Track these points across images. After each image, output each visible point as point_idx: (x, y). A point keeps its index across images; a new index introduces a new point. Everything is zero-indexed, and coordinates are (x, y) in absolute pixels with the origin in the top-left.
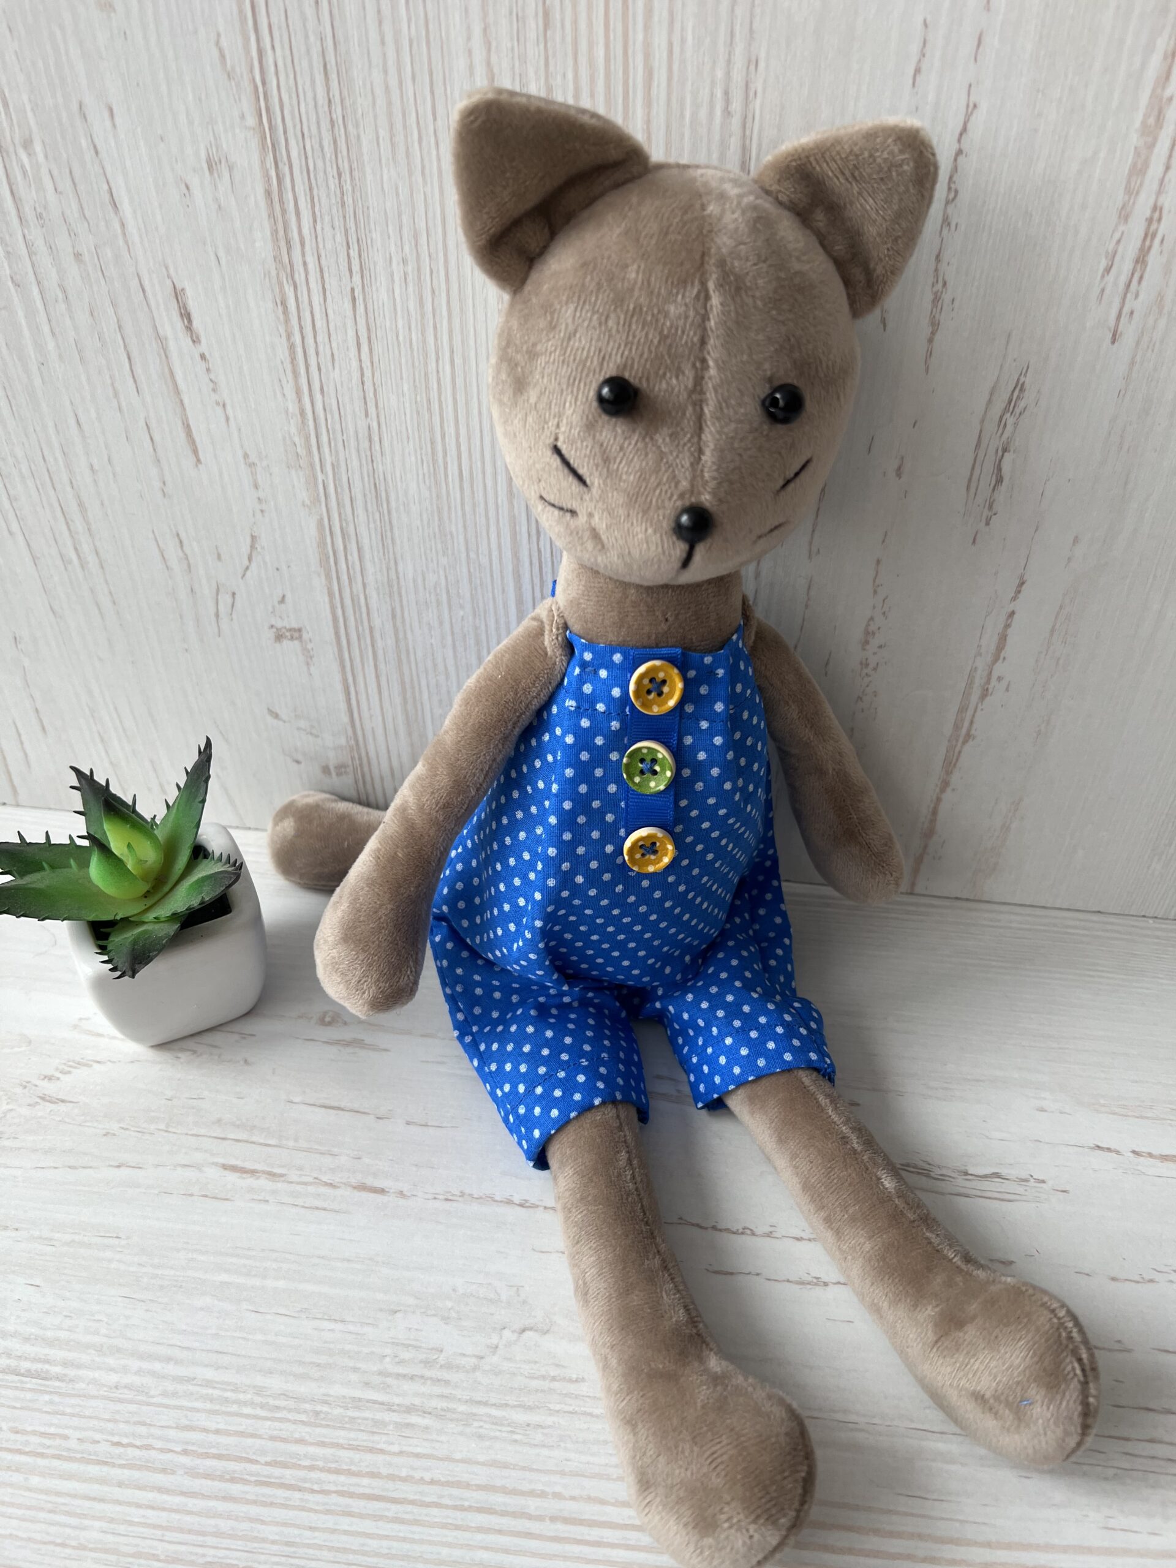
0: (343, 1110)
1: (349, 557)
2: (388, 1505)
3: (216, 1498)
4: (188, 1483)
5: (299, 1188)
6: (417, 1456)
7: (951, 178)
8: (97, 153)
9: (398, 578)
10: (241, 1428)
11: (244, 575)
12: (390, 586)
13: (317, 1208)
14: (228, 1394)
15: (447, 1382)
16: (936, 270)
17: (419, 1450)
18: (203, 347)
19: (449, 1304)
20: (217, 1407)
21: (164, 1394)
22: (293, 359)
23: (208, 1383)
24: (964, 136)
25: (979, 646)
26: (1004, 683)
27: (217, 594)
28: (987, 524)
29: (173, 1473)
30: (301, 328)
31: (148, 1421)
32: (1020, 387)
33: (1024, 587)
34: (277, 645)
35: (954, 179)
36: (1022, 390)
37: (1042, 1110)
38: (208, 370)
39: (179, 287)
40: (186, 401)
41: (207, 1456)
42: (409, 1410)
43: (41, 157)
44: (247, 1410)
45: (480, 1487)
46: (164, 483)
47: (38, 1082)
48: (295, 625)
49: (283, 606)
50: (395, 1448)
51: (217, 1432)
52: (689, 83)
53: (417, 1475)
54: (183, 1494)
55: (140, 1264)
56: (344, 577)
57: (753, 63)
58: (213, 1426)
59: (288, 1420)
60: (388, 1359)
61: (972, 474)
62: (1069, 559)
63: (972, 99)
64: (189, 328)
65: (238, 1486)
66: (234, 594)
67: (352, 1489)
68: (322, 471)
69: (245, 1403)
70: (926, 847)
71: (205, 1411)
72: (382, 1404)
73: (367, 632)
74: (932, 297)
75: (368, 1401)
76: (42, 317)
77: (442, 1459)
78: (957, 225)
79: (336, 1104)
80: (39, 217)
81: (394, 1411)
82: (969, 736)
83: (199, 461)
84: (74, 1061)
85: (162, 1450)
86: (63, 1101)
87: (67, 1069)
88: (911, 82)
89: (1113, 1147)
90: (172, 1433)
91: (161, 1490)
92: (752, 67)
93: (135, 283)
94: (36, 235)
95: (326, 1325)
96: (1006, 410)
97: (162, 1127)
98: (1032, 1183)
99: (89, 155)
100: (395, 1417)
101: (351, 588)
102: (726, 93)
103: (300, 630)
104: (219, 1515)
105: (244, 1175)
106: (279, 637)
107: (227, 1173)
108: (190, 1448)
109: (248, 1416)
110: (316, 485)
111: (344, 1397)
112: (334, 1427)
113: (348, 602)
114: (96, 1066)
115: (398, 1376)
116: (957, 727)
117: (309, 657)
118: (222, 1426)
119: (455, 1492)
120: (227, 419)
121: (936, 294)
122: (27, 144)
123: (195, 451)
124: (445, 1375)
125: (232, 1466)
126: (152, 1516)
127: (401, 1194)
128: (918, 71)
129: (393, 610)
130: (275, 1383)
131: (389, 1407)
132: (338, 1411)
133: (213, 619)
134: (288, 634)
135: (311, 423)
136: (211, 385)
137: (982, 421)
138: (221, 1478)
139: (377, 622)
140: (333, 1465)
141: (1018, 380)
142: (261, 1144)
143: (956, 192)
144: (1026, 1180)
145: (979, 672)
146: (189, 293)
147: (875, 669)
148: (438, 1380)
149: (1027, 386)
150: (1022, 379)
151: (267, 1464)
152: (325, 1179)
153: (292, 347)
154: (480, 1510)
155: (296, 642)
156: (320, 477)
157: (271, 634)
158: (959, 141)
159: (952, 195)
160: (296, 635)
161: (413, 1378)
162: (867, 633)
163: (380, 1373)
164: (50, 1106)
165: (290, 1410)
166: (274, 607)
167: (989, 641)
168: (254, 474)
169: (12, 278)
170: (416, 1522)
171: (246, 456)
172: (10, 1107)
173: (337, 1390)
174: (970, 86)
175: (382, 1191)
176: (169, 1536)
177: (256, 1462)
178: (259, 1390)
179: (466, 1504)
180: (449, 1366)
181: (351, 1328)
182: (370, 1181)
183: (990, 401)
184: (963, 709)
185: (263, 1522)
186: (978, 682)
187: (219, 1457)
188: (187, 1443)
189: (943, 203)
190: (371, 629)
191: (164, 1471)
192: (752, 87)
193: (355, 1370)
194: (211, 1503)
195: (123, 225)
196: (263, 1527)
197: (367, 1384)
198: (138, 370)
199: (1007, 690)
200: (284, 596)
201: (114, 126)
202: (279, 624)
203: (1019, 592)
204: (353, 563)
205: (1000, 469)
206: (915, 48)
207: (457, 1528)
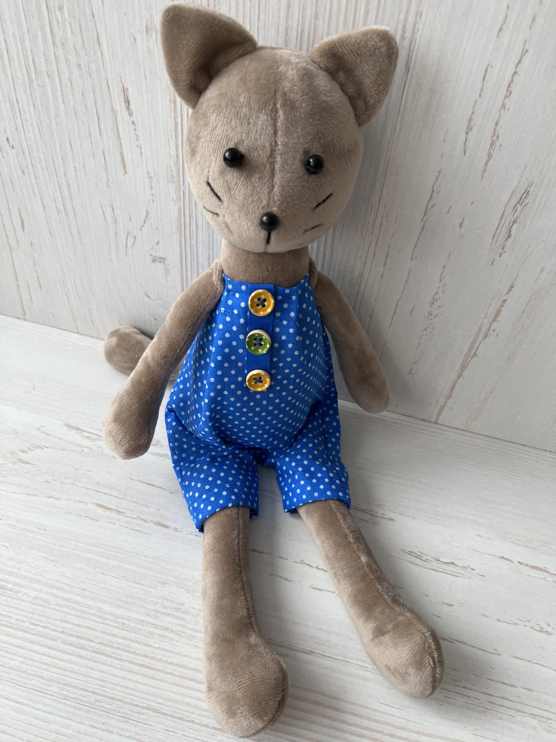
0: (154, 486)
1: (191, 228)
2: (150, 671)
3: (73, 655)
4: (62, 646)
5: (130, 520)
6: (166, 650)
7: (509, 85)
8: (93, 16)
9: (213, 241)
10: (89, 626)
11: (141, 229)
12: (209, 244)
13: (137, 530)
14: (86, 609)
15: (184, 619)
16: (495, 129)
17: (167, 648)
18: (134, 118)
19: (190, 584)
20: (80, 614)
21: (57, 604)
22: (176, 130)
23: (77, 603)
24: (519, 65)
25: (487, 313)
26: (496, 333)
27: (128, 236)
28: (500, 256)
29: (56, 641)
30: (182, 115)
31: (48, 616)
32: (527, 193)
33: (513, 289)
34: (153, 264)
35: (511, 85)
36: (528, 194)
37: (479, 536)
38: (135, 129)
39: (125, 87)
40: (123, 143)
41: (71, 635)
42: (165, 629)
43: (66, 16)
44: (93, 618)
45: (191, 669)
46: (108, 181)
47: (18, 452)
48: (162, 256)
49: (158, 246)
50: (157, 645)
51: (78, 625)
52: (386, 20)
53: (165, 659)
54: (59, 651)
55: (53, 544)
56: (188, 237)
57: (419, 14)
58: (75, 622)
59: (110, 625)
60: (159, 605)
61: (496, 232)
62: (537, 279)
63: (526, 48)
64: (128, 108)
65: (84, 651)
66: (135, 237)
67: (134, 661)
68: (183, 185)
69: (92, 614)
70: (446, 403)
71: (74, 615)
72: (153, 624)
73: (196, 264)
74: (490, 142)
75: (147, 622)
76: (59, 93)
77: (176, 654)
78: (508, 109)
79: (152, 483)
80: (63, 44)
81: (158, 629)
82: (475, 355)
83: (126, 172)
84: (35, 445)
85: (52, 630)
86: (28, 463)
87: (32, 448)
88: (496, 34)
89: (509, 559)
90: (57, 623)
91: (49, 647)
92: (419, 16)
93: (104, 83)
94: (60, 53)
95: (133, 585)
96: (518, 203)
97: (72, 482)
98: (469, 570)
99: (90, 17)
100: (158, 631)
101: (190, 243)
102: (404, 27)
103: (164, 259)
104: (74, 663)
105: (106, 510)
106: (154, 260)
107: (98, 508)
108: (65, 630)
109: (93, 620)
110: (180, 191)
111: (137, 619)
112: (130, 632)
113: (188, 249)
114: (45, 449)
115: (162, 613)
116: (470, 350)
117: (167, 272)
118: (80, 623)
119: (180, 669)
120: (142, 154)
121: (493, 141)
122: (61, 8)
123: (125, 168)
124: (184, 616)
125: (82, 642)
126: (44, 659)
127: (176, 529)
128: (501, 29)
129: (209, 256)
130: (107, 608)
131: (157, 627)
132: (133, 625)
133: (124, 247)
134: (158, 260)
135: (181, 162)
136: (136, 137)
137: (506, 207)
138: (77, 647)
139: (201, 260)
140: (128, 649)
141: (527, 189)
142: (115, 497)
143: (511, 92)
144: (466, 568)
145: (485, 325)
146: (130, 91)
147: (435, 317)
148: (180, 618)
149: (530, 193)
150: (529, 189)
151: (98, 643)
152: (142, 517)
153: (176, 124)
154: (190, 679)
155: (162, 264)
156: (182, 188)
157: (150, 258)
158: (516, 67)
159: (508, 94)
160: (162, 260)
161: (169, 615)
162: (434, 299)
163: (155, 610)
164: (23, 465)
165: (112, 621)
166: (153, 246)
167: (492, 312)
168: (151, 182)
169: (47, 72)
170: (161, 680)
171: (148, 173)
172: (5, 462)
173: (134, 615)
174: (526, 41)
175: (167, 527)
176: (51, 669)
177: (93, 642)
178: (99, 610)
179: (185, 675)
180: (186, 612)
181: (145, 588)
182: (163, 521)
183: (511, 198)
184: (474, 342)
185: (93, 669)
186: (484, 330)
187: (78, 637)
188: (64, 628)
189: (503, 97)
190: (197, 263)
191: (52, 639)
192: (417, 26)
193: (144, 607)
194: (71, 657)
195: (102, 54)
196: (92, 671)
197: (148, 615)
198: (102, 125)
199: (497, 336)
200: (158, 242)
201: (103, 4)
202: (155, 254)
203: (510, 291)
204: (193, 231)
205: (510, 230)
206: (501, 18)
207: (179, 686)
